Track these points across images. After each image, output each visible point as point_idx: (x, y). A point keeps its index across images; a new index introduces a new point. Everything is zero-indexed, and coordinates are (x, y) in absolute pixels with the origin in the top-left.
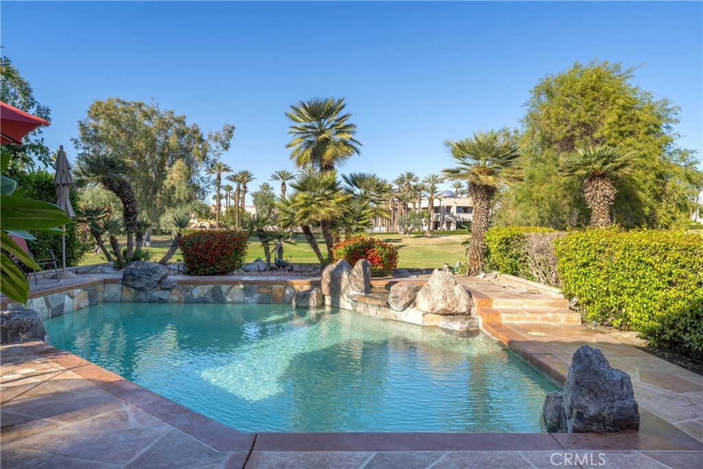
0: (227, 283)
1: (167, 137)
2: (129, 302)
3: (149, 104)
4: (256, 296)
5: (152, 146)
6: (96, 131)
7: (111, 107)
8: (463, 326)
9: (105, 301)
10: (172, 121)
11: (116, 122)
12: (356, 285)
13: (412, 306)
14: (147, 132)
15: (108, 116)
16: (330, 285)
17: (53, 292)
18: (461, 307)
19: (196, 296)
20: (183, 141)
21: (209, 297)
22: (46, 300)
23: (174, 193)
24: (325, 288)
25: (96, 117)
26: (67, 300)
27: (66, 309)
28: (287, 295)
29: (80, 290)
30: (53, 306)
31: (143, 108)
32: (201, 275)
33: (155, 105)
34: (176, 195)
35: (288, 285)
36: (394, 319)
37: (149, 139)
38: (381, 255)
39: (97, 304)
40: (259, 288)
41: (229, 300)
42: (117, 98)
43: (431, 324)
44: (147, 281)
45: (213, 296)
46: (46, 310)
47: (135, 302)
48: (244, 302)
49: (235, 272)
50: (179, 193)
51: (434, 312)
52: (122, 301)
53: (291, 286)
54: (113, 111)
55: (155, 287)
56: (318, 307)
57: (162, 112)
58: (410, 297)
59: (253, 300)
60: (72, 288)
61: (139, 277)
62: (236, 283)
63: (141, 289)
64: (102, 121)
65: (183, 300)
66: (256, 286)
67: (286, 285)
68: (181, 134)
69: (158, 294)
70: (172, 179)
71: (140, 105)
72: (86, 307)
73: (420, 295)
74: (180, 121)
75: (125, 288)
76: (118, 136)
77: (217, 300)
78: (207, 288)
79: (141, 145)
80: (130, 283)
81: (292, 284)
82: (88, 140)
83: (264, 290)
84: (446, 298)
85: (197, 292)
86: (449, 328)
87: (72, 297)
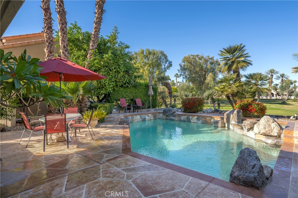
0: (191, 115)
1: (207, 65)
2: (165, 119)
3: (200, 54)
4: (201, 121)
5: (202, 69)
6: (184, 66)
7: (188, 58)
8: (273, 142)
9: (159, 119)
10: (209, 59)
11: (190, 63)
12: (234, 120)
13: (251, 130)
14: (200, 64)
15: (187, 61)
16: (226, 119)
17: (142, 114)
18: (274, 133)
19: (182, 119)
20: (213, 66)
21: (186, 120)
22: (141, 116)
23: (209, 85)
24: (225, 120)
25: (184, 62)
26: (147, 117)
27: (146, 120)
28: (212, 122)
29: (151, 115)
30: (142, 118)
31: (199, 56)
32: (187, 113)
33: (202, 55)
34: (210, 86)
35: (212, 118)
36: (245, 135)
37: (201, 67)
38: (256, 108)
39: (156, 119)
40: (202, 118)
41: (192, 121)
42: (191, 54)
43: (259, 139)
44: (169, 113)
45: (187, 120)
46: (140, 119)
47: (166, 119)
48: (197, 123)
49: (199, 112)
50: (211, 84)
51: (260, 134)
52: (163, 119)
53: (213, 118)
54: (189, 59)
55: (171, 115)
56: (222, 127)
57: (205, 56)
58: (250, 126)
59: (200, 122)
60: (148, 114)
61: (167, 112)
62: (194, 116)
63: (167, 116)
64: (186, 63)
65: (178, 120)
66: (201, 117)
67: (211, 118)
68: (212, 63)
69: (172, 118)
70: (208, 80)
71: (198, 56)
72: (153, 120)
73: (255, 125)
74: (212, 59)
75: (164, 115)
76: (191, 67)
77: (188, 121)
78: (186, 117)
79: (198, 69)
80: (165, 114)
81: (214, 118)
82: (182, 70)
83: (204, 119)
84: (265, 128)
85: (183, 118)
86: (266, 142)
87: (148, 116)
